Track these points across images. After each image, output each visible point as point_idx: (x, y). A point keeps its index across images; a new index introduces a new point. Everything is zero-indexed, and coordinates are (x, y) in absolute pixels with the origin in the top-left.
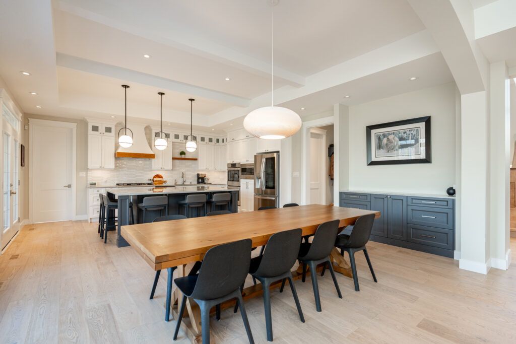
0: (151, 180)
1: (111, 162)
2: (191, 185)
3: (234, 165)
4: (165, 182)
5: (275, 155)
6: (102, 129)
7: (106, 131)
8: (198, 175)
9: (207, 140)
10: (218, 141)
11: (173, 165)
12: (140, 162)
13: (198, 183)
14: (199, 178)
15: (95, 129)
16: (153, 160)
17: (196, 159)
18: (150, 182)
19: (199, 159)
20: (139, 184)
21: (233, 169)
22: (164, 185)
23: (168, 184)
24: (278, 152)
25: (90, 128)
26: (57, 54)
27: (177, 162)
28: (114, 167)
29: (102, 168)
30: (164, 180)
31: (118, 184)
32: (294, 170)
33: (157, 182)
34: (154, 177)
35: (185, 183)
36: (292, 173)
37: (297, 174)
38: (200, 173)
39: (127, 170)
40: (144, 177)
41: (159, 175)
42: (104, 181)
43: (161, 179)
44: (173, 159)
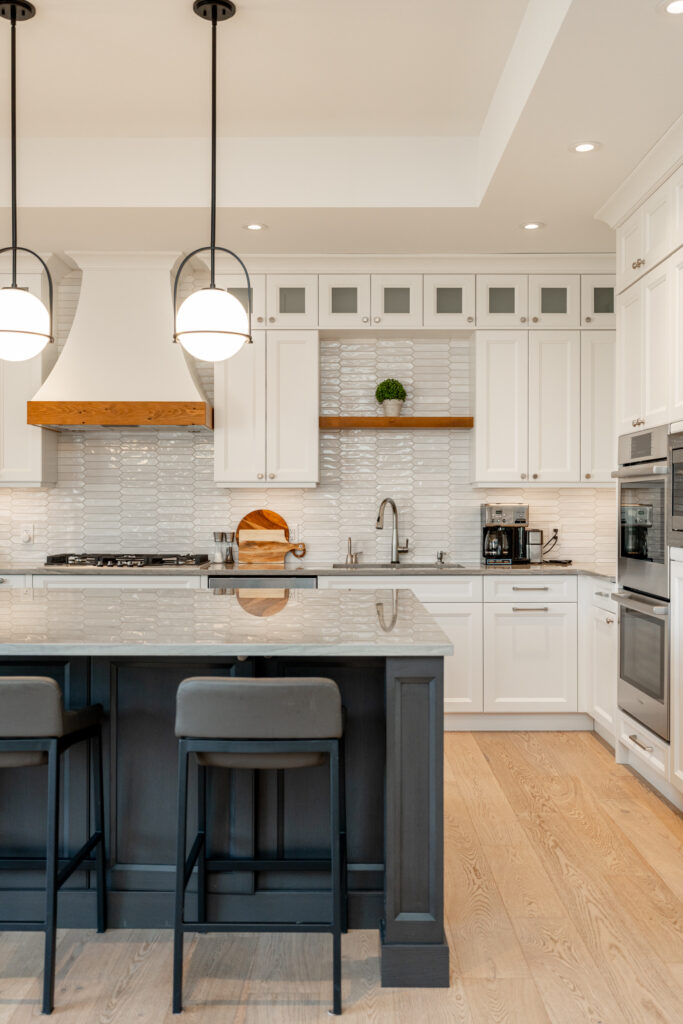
0: (223, 536)
4: (298, 551)
8: (484, 511)
9: (528, 301)
10: (602, 301)
13: (489, 559)
14: (490, 531)
17: (466, 423)
20: (157, 560)
21: (641, 470)
22: (294, 563)
23: (314, 561)
27: (362, 443)
28: (38, 477)
30: (295, 538)
33: (259, 551)
34: (245, 524)
35: (407, 559)
38: (493, 501)
39: (118, 488)
40: (197, 522)
41: (270, 513)
42: (21, 542)
43: (276, 535)
44: (326, 424)
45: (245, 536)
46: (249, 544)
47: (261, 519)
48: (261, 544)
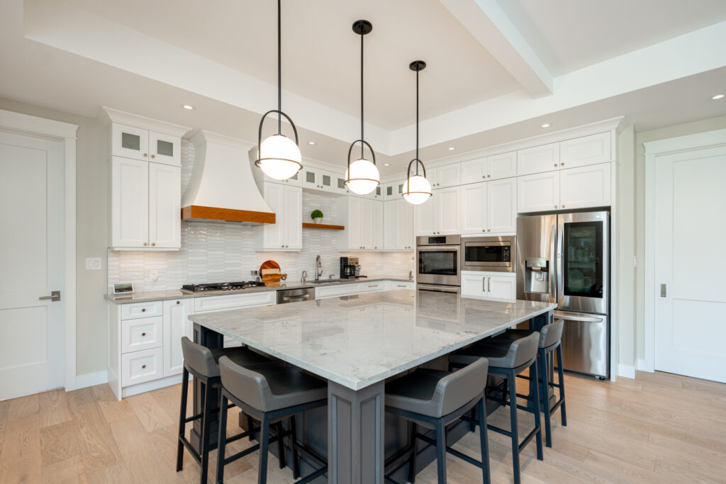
0: (256, 273)
2: (330, 280)
4: (284, 277)
5: (602, 215)
6: (149, 144)
7: (159, 152)
8: (343, 259)
11: (304, 241)
13: (344, 275)
14: (344, 266)
15: (131, 141)
17: (341, 228)
18: (254, 279)
21: (436, 248)
22: (281, 282)
23: (288, 281)
25: (117, 140)
27: (310, 233)
28: (179, 246)
29: (149, 247)
30: (282, 272)
31: (187, 287)
33: (269, 278)
34: (263, 267)
38: (346, 255)
39: (205, 251)
40: (243, 266)
41: (273, 261)
42: (151, 280)
43: (276, 271)
45: (265, 272)
46: (267, 275)
47: (270, 264)
48: (271, 275)
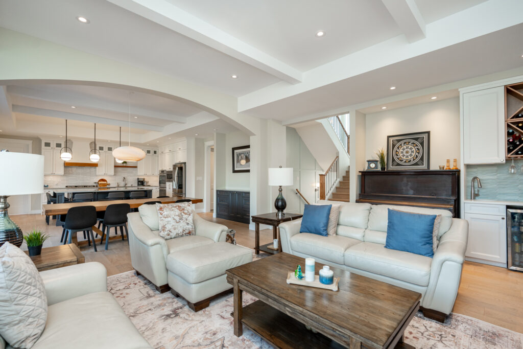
0: (96, 183)
1: (61, 170)
2: (132, 186)
3: (163, 171)
4: (109, 184)
5: (183, 165)
6: (53, 145)
7: (57, 147)
8: (138, 179)
10: (155, 152)
11: (115, 172)
12: (87, 170)
13: (138, 185)
14: (139, 182)
15: (48, 145)
16: (97, 168)
17: (136, 167)
18: (95, 185)
19: (138, 167)
20: (86, 186)
21: (162, 174)
22: (108, 186)
23: (111, 186)
24: (185, 163)
25: (43, 144)
26: (13, 105)
27: (120, 169)
28: (63, 174)
29: (53, 174)
31: (67, 187)
32: (196, 176)
33: (102, 185)
34: (100, 181)
35: (126, 185)
36: (196, 178)
37: (200, 178)
38: (139, 177)
40: (92, 181)
41: (104, 179)
43: (105, 183)
44: (115, 166)
45: (100, 183)
47: (102, 180)
